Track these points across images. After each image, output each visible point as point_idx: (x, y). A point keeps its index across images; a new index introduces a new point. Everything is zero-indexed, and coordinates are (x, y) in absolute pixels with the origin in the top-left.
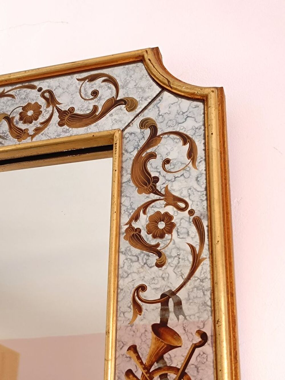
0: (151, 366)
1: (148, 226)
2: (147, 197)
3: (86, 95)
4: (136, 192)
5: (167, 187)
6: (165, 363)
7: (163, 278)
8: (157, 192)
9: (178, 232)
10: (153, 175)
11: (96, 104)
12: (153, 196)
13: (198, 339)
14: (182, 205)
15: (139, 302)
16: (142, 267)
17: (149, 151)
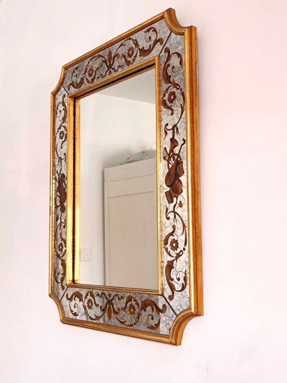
0: (170, 154)
1: (168, 98)
2: (168, 85)
3: (147, 39)
4: (164, 83)
5: (173, 80)
6: (174, 152)
7: (173, 120)
8: (170, 83)
9: (177, 99)
10: (169, 75)
11: (151, 44)
12: (170, 85)
13: (183, 142)
14: (178, 87)
15: (166, 130)
16: (167, 116)
17: (168, 63)
